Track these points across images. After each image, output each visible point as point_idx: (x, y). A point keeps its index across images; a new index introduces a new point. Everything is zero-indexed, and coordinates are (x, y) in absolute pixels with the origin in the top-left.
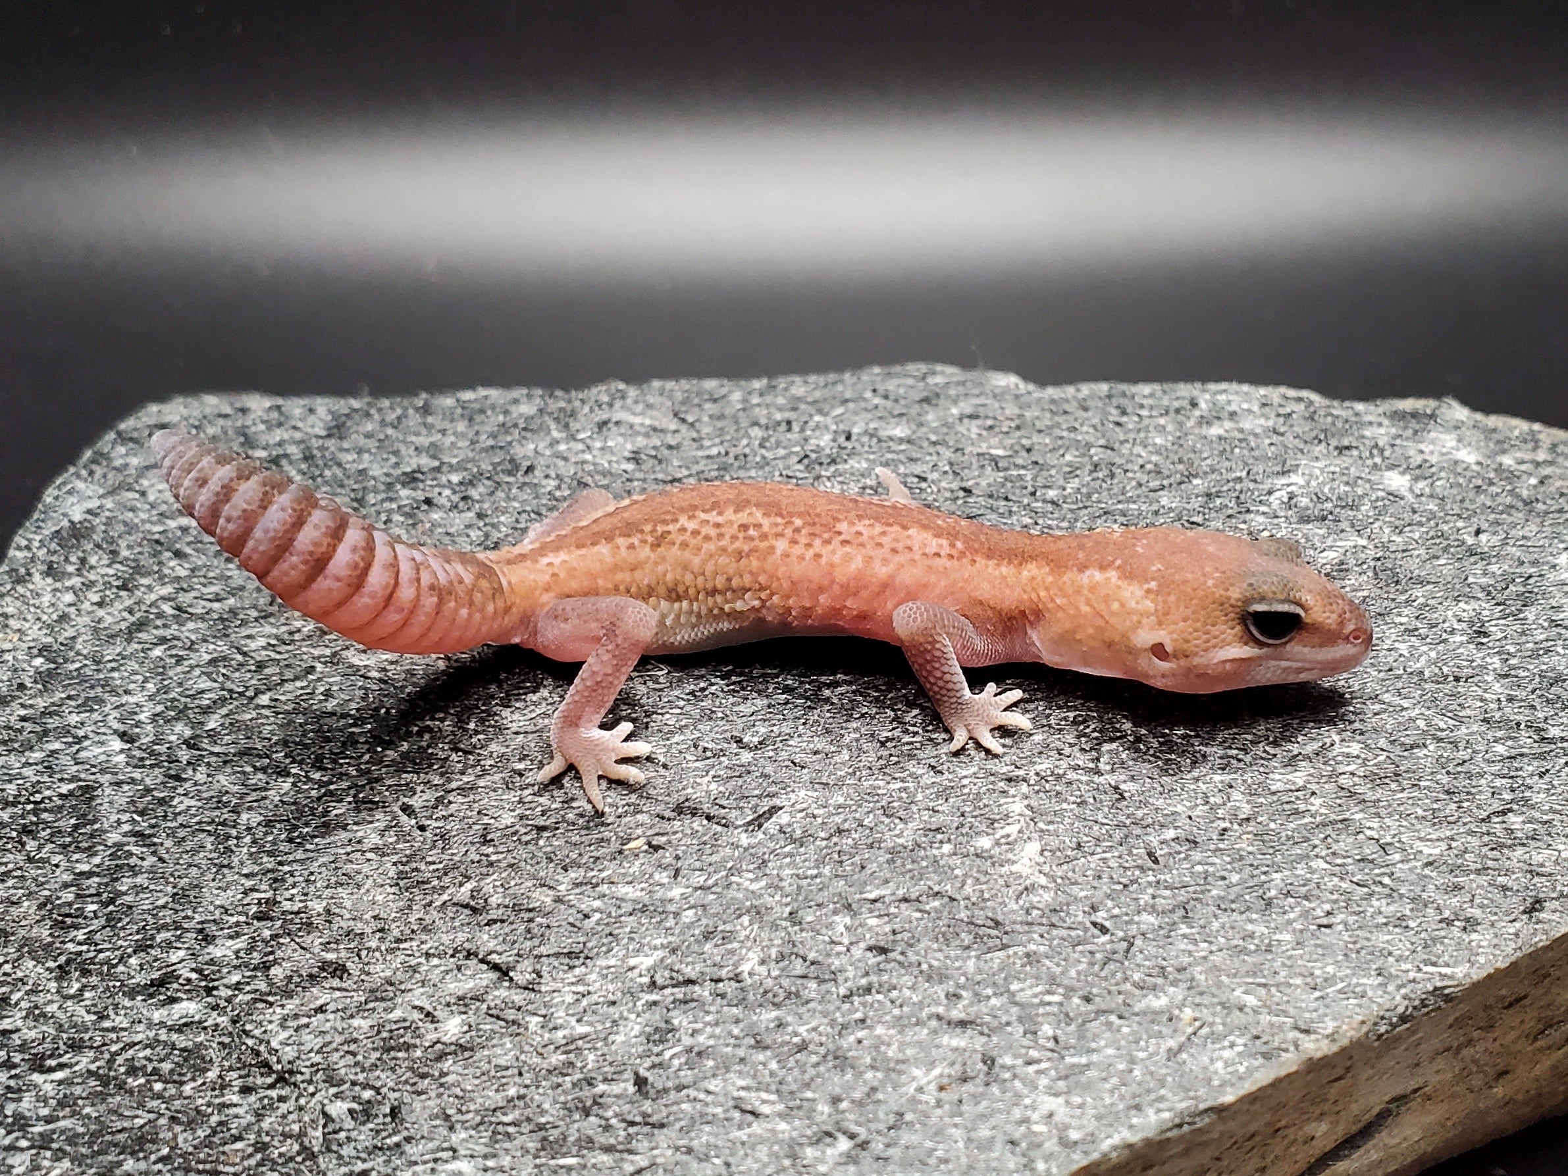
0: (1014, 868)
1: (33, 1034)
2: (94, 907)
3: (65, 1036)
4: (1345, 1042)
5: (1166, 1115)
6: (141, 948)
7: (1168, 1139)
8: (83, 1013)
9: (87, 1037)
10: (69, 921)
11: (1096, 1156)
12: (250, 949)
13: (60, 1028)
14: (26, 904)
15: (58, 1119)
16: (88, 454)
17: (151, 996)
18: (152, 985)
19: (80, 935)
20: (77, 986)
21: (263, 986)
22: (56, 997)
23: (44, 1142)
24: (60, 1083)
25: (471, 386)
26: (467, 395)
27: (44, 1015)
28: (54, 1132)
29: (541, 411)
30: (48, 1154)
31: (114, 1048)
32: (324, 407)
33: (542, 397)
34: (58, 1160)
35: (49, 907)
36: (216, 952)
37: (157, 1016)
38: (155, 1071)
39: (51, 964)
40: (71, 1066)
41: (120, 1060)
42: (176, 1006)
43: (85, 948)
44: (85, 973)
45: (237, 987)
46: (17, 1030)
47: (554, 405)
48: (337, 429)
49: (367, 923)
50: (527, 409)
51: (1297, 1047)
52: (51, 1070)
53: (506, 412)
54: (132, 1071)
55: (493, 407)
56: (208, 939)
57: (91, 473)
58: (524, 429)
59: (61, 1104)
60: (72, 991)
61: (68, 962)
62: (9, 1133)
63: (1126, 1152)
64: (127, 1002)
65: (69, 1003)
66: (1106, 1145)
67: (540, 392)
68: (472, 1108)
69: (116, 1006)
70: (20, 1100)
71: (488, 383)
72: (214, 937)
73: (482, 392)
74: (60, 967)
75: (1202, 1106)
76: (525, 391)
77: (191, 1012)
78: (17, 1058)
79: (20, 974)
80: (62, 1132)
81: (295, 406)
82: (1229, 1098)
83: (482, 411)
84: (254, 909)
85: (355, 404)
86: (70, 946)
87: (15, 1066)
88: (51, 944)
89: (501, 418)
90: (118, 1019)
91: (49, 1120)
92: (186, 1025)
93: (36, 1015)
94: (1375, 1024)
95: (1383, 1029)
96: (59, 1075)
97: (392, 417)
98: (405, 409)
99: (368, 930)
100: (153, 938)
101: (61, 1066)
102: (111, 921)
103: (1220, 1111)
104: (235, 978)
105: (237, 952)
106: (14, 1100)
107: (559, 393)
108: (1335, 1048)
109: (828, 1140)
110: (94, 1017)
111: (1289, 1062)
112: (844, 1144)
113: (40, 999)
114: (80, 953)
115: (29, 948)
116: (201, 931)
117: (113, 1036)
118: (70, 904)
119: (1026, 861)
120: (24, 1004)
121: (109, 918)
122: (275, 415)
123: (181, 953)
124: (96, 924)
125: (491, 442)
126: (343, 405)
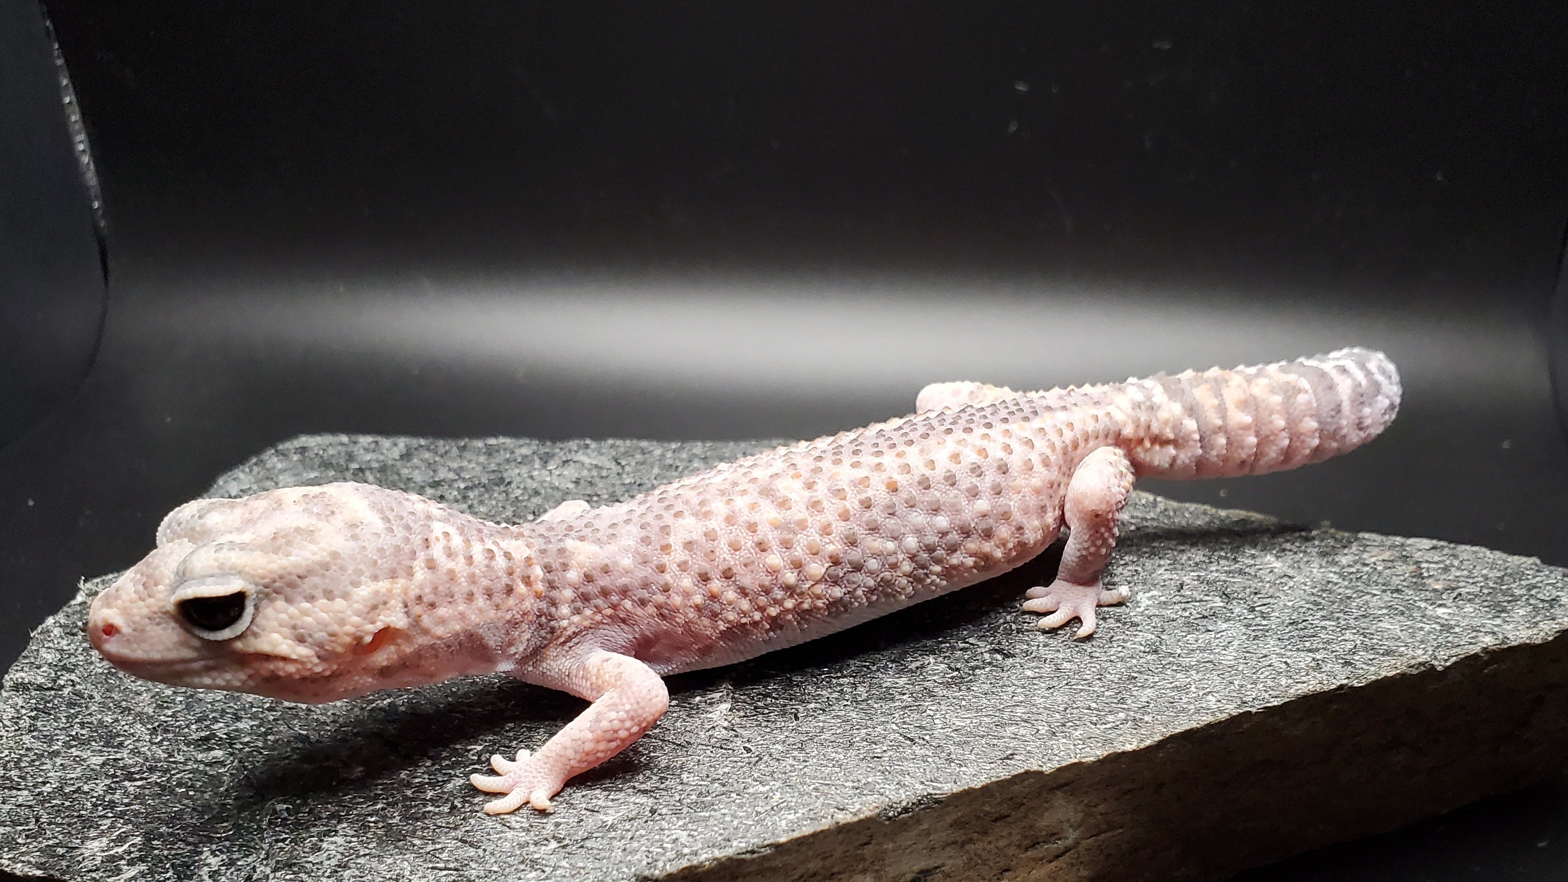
0: (709, 716)
1: (131, 762)
2: (182, 699)
3: (148, 764)
4: (862, 816)
5: (743, 845)
6: (199, 720)
7: (743, 859)
8: (161, 752)
9: (159, 765)
10: (165, 705)
11: (695, 862)
12: (261, 725)
13: (147, 760)
14: (145, 695)
15: (132, 805)
16: (254, 460)
17: (199, 746)
18: (200, 740)
19: (169, 713)
20: (160, 738)
21: (260, 744)
22: (149, 744)
23: (122, 815)
24: (139, 787)
25: (495, 436)
26: (492, 441)
27: (139, 752)
28: (128, 810)
29: (534, 453)
30: (122, 821)
31: (172, 772)
32: (402, 442)
33: (538, 445)
34: (127, 824)
35: (157, 697)
36: (240, 725)
37: (200, 757)
38: (192, 786)
39: (150, 726)
40: (146, 779)
41: (174, 778)
42: (212, 752)
43: (170, 719)
44: (166, 731)
45: (247, 744)
46: (123, 759)
47: (543, 450)
48: (406, 456)
49: (328, 717)
50: (525, 451)
51: (832, 816)
52: (136, 780)
53: (512, 452)
54: (180, 785)
55: (505, 449)
56: (238, 719)
57: (251, 471)
58: (520, 463)
59: (136, 797)
60: (157, 741)
61: (158, 726)
62: (104, 809)
63: (715, 862)
64: (185, 749)
65: (154, 747)
66: (703, 857)
67: (537, 442)
68: (355, 812)
69: (179, 750)
70: (114, 794)
71: (506, 434)
72: (242, 718)
73: (502, 440)
74: (154, 728)
75: (766, 843)
76: (528, 441)
77: (219, 756)
78: (119, 773)
79: (132, 731)
80: (132, 811)
81: (386, 443)
82: (783, 839)
83: (498, 451)
84: (268, 705)
85: (422, 442)
86: (163, 718)
87: (117, 777)
88: (152, 717)
89: (508, 456)
90: (179, 757)
91: (127, 805)
92: (215, 762)
93: (135, 752)
94: (885, 809)
95: (891, 814)
96: (139, 783)
97: (442, 450)
98: (451, 448)
99: (328, 721)
100: (208, 716)
101: (141, 779)
102: (189, 707)
103: (777, 846)
104: (247, 739)
105: (252, 726)
106: (111, 794)
107: (549, 443)
108: (856, 819)
109: (545, 842)
110: (166, 756)
111: (825, 824)
112: (554, 844)
113: (139, 744)
114: (166, 722)
115: (140, 717)
116: (234, 714)
117: (174, 766)
118: (168, 697)
119: (718, 713)
120: (131, 747)
121: (188, 704)
122: (373, 446)
123: (221, 725)
124: (180, 707)
125: (496, 469)
126: (415, 442)
